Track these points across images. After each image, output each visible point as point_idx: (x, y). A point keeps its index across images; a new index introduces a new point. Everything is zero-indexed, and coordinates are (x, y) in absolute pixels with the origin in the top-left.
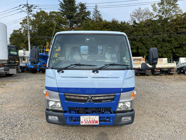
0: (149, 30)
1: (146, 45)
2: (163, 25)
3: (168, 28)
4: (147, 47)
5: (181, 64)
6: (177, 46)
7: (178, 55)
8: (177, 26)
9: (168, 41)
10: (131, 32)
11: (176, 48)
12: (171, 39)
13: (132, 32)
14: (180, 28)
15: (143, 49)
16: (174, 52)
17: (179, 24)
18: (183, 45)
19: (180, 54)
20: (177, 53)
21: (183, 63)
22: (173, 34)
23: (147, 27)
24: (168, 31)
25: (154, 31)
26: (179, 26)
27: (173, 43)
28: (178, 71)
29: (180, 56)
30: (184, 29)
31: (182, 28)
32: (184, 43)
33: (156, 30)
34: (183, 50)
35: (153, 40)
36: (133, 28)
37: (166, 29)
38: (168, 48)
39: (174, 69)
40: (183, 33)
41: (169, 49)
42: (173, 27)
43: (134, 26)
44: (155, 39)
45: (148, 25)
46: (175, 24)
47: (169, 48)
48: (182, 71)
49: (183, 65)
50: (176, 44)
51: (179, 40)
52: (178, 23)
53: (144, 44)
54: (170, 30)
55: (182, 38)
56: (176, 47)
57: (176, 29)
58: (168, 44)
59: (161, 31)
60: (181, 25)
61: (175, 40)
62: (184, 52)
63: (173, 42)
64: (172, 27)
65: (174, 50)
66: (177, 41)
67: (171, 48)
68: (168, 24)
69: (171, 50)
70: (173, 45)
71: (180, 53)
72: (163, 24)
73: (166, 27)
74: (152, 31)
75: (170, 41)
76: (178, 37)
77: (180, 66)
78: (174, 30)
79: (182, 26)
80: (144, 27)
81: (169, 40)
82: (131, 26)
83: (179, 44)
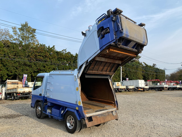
1: (7, 67)
4: (7, 69)
6: (36, 70)
8: (36, 53)
11: (35, 72)
12: (31, 64)
14: (39, 55)
15: (2, 71)
16: (34, 75)
17: (38, 52)
18: (41, 70)
23: (6, 48)
24: (29, 56)
25: (16, 54)
27: (33, 68)
30: (41, 57)
32: (41, 69)
33: (18, 53)
35: (14, 63)
38: (28, 71)
41: (29, 73)
42: (33, 53)
44: (17, 62)
45: (7, 46)
46: (35, 52)
47: (30, 72)
53: (4, 66)
54: (31, 56)
55: (40, 64)
57: (36, 56)
58: (28, 67)
59: (23, 55)
61: (34, 65)
66: (36, 66)
69: (31, 73)
70: (33, 69)
74: (14, 53)
75: (30, 65)
76: (37, 63)
78: (34, 57)
83: (38, 69)
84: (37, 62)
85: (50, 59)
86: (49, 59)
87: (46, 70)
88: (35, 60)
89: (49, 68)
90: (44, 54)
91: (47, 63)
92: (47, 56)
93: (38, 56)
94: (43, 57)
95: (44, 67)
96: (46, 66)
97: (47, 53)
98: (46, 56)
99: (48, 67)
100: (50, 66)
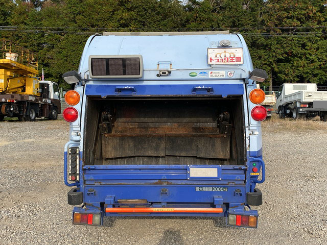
0: (223, 20)
2: (253, 10)
3: (264, 17)
5: (286, 97)
6: (281, 57)
7: (282, 76)
8: (280, 13)
9: (263, 45)
10: (183, 22)
11: (279, 61)
12: (269, 42)
13: (186, 22)
14: (288, 18)
16: (276, 70)
17: (285, 10)
18: (294, 56)
19: (287, 75)
20: (280, 72)
21: (290, 96)
22: (274, 31)
23: (218, 12)
24: (263, 22)
25: (234, 22)
26: (286, 14)
28: (281, 112)
29: (286, 78)
30: (295, 20)
31: (292, 18)
32: (294, 52)
33: (239, 21)
34: (293, 66)
36: (188, 14)
37: (260, 19)
38: (262, 60)
39: (272, 106)
40: (293, 29)
41: (265, 64)
42: (274, 14)
43: (190, 9)
45: (221, 8)
46: (278, 9)
47: (266, 62)
48: (288, 111)
49: (289, 100)
50: (279, 53)
51: (285, 45)
52: (283, 7)
54: (268, 22)
55: (291, 40)
56: (279, 58)
57: (280, 19)
58: (262, 51)
59: (249, 22)
60: (289, 13)
61: (277, 43)
62: (294, 72)
63: (273, 48)
64: (270, 15)
65: (274, 65)
66: (282, 46)
67: (268, 61)
68: (263, 8)
69: (269, 65)
70: (274, 54)
71: (287, 73)
72: (253, 6)
73: (259, 13)
74: (229, 21)
75: (267, 45)
76: (283, 37)
77: (285, 101)
78: (275, 23)
79: (291, 13)
80: (213, 12)
81: (265, 44)
82: (184, 8)
83: (286, 53)
84: (285, 34)
85: (319, 22)
86: (318, 24)
87: (309, 54)
88: (278, 30)
89: (317, 49)
90: (304, 12)
91: (311, 35)
92: (311, 14)
93: (285, 20)
94: (299, 19)
95: (304, 46)
96: (309, 44)
97: (310, 8)
98: (308, 18)
99: (315, 46)
100: (319, 43)
